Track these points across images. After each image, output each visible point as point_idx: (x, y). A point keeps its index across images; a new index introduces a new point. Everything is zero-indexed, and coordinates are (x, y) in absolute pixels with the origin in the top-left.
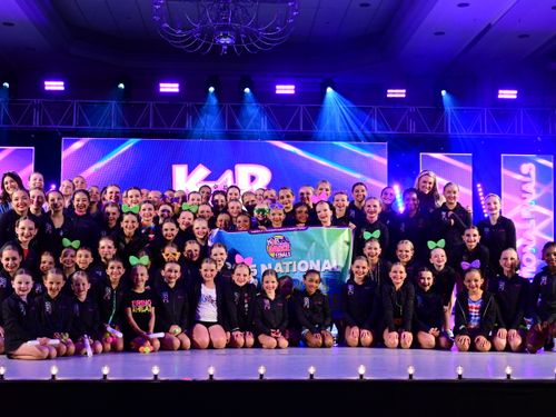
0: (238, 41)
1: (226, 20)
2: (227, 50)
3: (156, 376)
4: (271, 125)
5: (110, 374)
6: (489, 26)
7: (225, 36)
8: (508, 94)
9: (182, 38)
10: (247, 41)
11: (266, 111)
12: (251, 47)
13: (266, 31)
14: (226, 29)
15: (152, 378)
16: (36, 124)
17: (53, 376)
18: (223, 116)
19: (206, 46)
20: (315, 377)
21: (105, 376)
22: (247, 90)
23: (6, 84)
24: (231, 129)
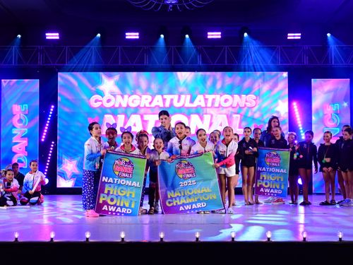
2: (172, 8)
3: (123, 239)
4: (204, 60)
5: (91, 238)
11: (200, 51)
12: (190, 5)
15: (120, 240)
16: (40, 63)
18: (170, 56)
19: (157, 5)
20: (235, 240)
21: (87, 239)
22: (187, 36)
23: (19, 36)
24: (176, 64)
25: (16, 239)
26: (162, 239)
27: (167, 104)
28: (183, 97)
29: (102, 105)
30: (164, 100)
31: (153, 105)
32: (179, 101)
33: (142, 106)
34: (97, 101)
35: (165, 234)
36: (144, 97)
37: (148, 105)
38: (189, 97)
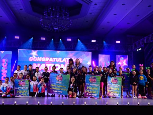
0: (59, 29)
1: (56, 24)
2: (56, 31)
4: (66, 47)
6: (114, 27)
7: (56, 27)
8: (118, 42)
9: (46, 28)
10: (61, 29)
11: (64, 45)
12: (62, 30)
13: (65, 27)
14: (56, 26)
15: (38, 104)
17: (15, 104)
18: (55, 46)
19: (52, 30)
20: (75, 104)
21: (27, 104)
22: (61, 40)
23: (6, 37)
24: (57, 48)
25: (3, 104)
26: (51, 104)
27: (54, 61)
28: (59, 58)
29: (33, 60)
30: (53, 59)
31: (49, 61)
32: (58, 60)
33: (46, 61)
34: (31, 59)
35: (52, 102)
36: (47, 58)
37: (48, 61)
38: (61, 59)
